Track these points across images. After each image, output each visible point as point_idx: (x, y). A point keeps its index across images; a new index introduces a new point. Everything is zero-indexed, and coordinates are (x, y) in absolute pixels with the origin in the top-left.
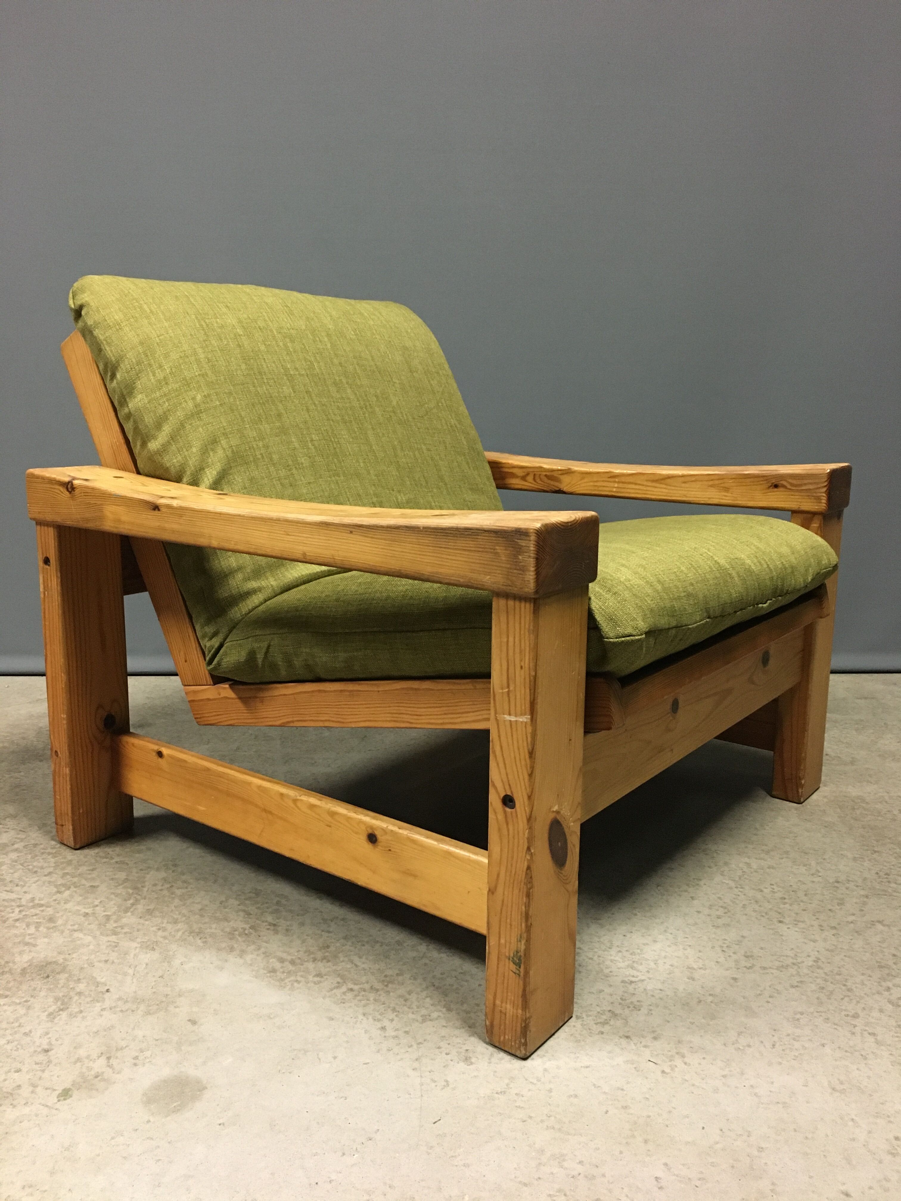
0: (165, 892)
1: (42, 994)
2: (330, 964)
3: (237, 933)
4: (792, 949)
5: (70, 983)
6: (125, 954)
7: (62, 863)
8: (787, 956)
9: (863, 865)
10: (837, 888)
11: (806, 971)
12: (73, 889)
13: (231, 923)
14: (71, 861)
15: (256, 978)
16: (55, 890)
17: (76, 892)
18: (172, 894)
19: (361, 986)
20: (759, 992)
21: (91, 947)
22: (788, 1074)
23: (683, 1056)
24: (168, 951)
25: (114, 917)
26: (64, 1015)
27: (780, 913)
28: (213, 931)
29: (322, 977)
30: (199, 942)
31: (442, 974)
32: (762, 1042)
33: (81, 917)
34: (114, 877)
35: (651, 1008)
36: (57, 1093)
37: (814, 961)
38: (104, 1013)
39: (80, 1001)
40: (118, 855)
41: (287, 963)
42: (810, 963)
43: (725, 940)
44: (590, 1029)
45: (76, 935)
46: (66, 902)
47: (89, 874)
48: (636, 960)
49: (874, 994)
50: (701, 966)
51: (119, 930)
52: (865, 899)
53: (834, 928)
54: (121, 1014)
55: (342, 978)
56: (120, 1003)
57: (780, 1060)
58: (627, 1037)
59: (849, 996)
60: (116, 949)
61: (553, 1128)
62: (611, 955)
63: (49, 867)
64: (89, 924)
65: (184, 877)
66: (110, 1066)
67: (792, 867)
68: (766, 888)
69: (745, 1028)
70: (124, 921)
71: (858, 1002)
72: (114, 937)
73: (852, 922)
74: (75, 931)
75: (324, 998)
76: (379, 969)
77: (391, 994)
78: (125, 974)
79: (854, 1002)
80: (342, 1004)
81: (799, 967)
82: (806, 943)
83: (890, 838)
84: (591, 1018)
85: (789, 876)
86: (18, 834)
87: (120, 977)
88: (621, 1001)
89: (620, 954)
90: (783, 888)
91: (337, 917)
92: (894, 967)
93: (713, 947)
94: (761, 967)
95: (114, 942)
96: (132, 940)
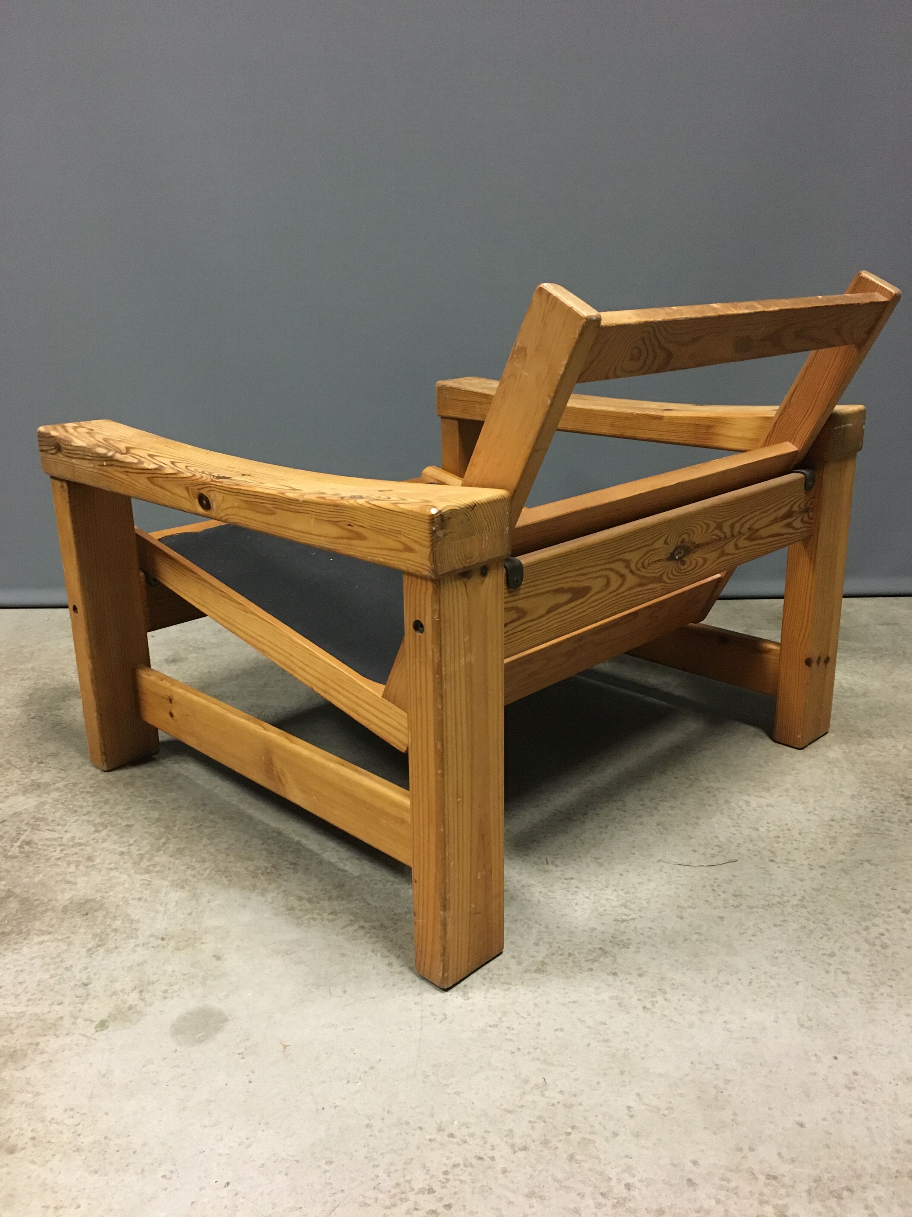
0: (194, 832)
1: (82, 930)
2: (344, 902)
3: (259, 871)
4: (780, 888)
5: (107, 920)
6: (157, 893)
7: (100, 802)
8: (774, 895)
9: (859, 803)
10: (831, 826)
11: (790, 910)
12: (109, 828)
13: (254, 862)
14: (107, 800)
15: (276, 915)
16: (93, 829)
17: (112, 831)
18: (201, 833)
20: (742, 931)
21: (127, 885)
22: (760, 1011)
23: (665, 993)
24: (196, 889)
25: (148, 856)
26: (101, 950)
27: (772, 852)
28: (238, 869)
29: (336, 915)
30: (225, 881)
32: (740, 979)
33: (118, 856)
34: (148, 816)
35: (640, 946)
36: (95, 1024)
37: (800, 900)
38: (137, 949)
39: (115, 937)
40: (152, 794)
41: (304, 901)
42: (795, 902)
43: (717, 879)
44: (580, 966)
45: (113, 873)
46: (104, 841)
47: (125, 813)
49: (852, 933)
50: (691, 905)
51: (151, 868)
52: (857, 838)
53: (823, 867)
54: (152, 950)
55: (355, 916)
56: (152, 939)
57: (755, 997)
58: (615, 974)
59: (827, 935)
60: (149, 887)
61: (539, 1059)
62: (606, 894)
63: (89, 806)
64: (125, 863)
65: (212, 817)
66: (143, 999)
67: (790, 805)
68: (762, 827)
69: (726, 966)
70: (157, 859)
71: (836, 941)
72: (147, 875)
73: (841, 862)
74: (111, 869)
75: (337, 935)
77: (399, 931)
78: (157, 912)
79: (833, 941)
80: (354, 942)
81: (784, 906)
82: (793, 882)
83: (890, 775)
84: (582, 955)
85: (786, 814)
86: (60, 773)
87: (152, 914)
89: (615, 893)
90: (779, 826)
92: (876, 906)
93: (704, 886)
94: (747, 906)
95: (147, 880)
96: (163, 878)
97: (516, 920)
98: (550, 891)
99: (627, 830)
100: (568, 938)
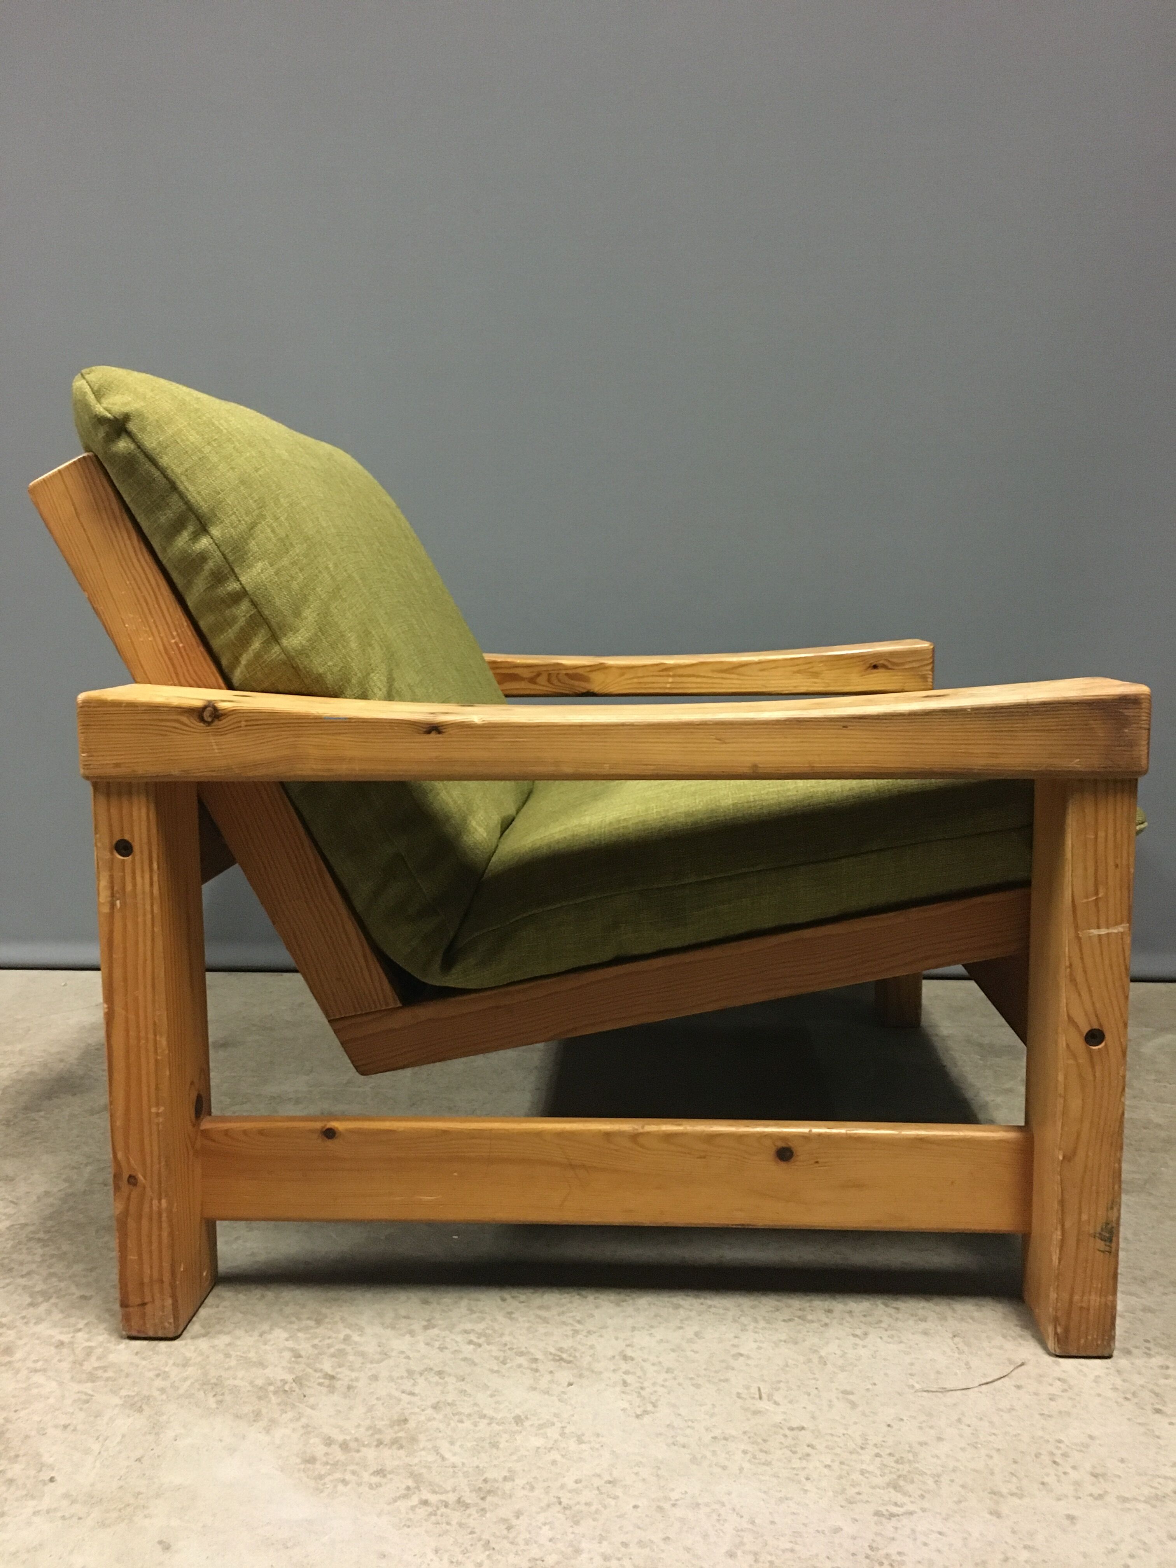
2: (402, 1452)
3: (272, 1388)
6: (96, 1417)
7: (52, 1256)
8: (1165, 1478)
12: (53, 1300)
13: (267, 1371)
14: (65, 1253)
16: (29, 1300)
17: (56, 1305)
19: (443, 1497)
21: (51, 1401)
24: (163, 1414)
25: (99, 1351)
27: (1157, 1395)
28: (237, 1382)
29: (385, 1476)
30: (212, 1402)
31: (576, 1482)
33: (52, 1348)
38: (36, 1519)
41: (336, 1448)
43: (1060, 1441)
45: (36, 1378)
46: (38, 1321)
47: (85, 1276)
48: (905, 1473)
50: (1015, 1491)
51: (100, 1373)
54: (60, 1523)
55: (416, 1482)
56: (65, 1503)
60: (87, 1405)
62: (862, 1462)
63: (33, 1262)
64: (60, 1361)
68: (1137, 1347)
70: (112, 1357)
72: (89, 1385)
74: (36, 1371)
75: (379, 1515)
76: (477, 1467)
77: (488, 1515)
78: (87, 1452)
80: (406, 1530)
86: (7, 1207)
87: (76, 1457)
88: (869, 1552)
89: (878, 1459)
91: (431, 1369)
93: (1037, 1455)
94: (1118, 1497)
95: (86, 1394)
96: (114, 1392)
97: (698, 1505)
98: (761, 1451)
99: (901, 1342)
100: (789, 1546)
